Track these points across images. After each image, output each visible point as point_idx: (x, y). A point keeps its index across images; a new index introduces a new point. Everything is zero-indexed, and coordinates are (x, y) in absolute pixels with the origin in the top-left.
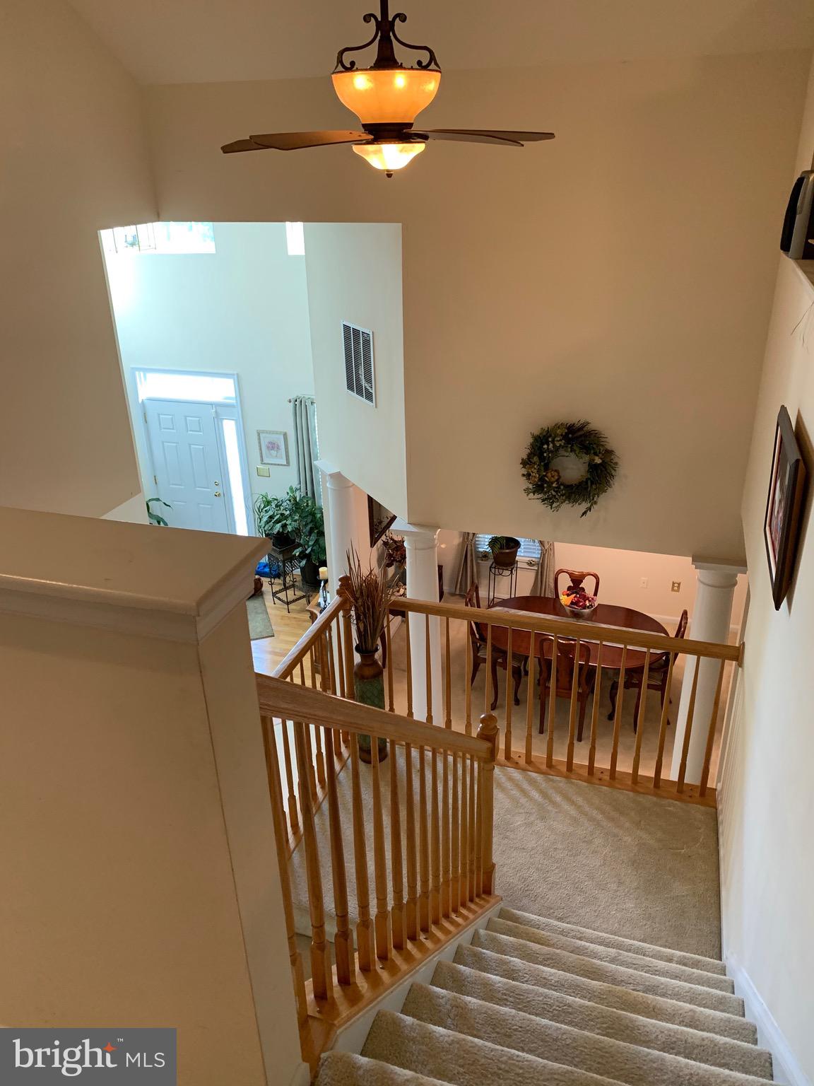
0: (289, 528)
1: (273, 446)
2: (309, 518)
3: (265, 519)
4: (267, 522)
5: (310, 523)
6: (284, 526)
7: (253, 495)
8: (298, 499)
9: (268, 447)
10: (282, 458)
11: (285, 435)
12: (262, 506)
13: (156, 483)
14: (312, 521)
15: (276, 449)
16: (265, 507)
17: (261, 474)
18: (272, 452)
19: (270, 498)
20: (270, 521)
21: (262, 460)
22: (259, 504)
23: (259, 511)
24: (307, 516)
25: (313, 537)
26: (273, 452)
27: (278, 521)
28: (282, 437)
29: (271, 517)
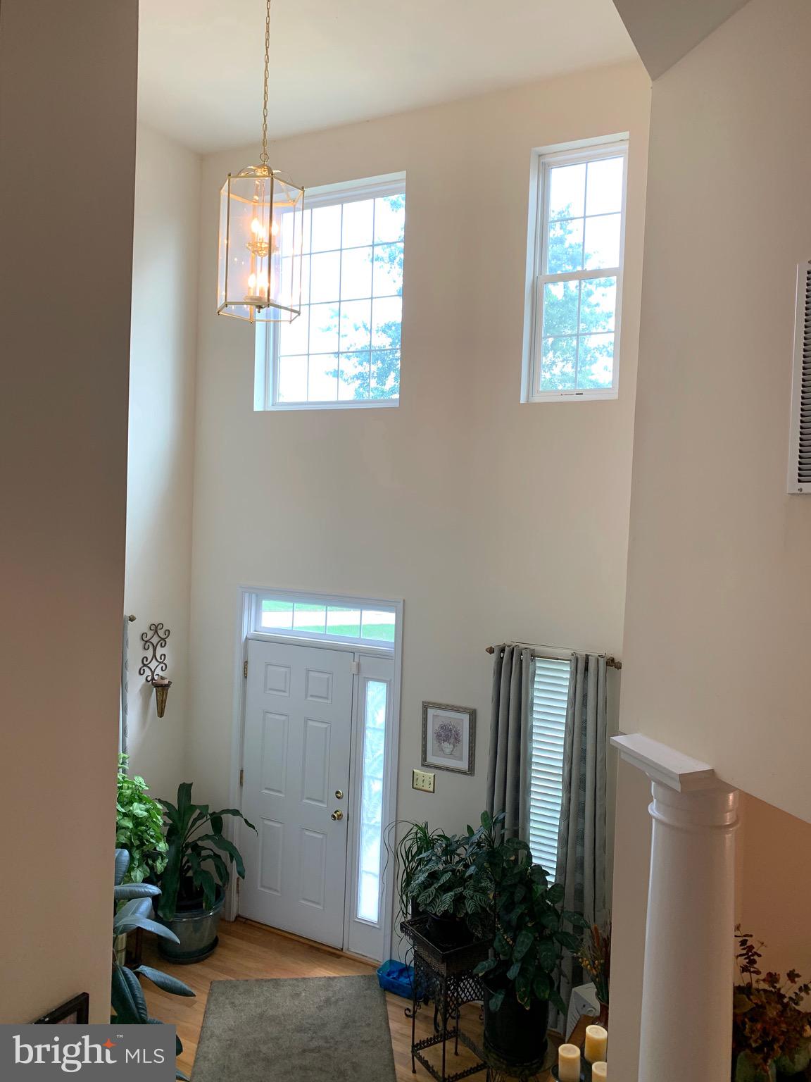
0: (470, 907)
1: (447, 734)
2: (519, 893)
3: (421, 878)
4: (425, 886)
5: (521, 903)
6: (459, 900)
7: (399, 825)
8: (496, 845)
9: (438, 736)
10: (461, 759)
11: (473, 715)
12: (415, 850)
13: (241, 783)
14: (524, 900)
15: (452, 740)
16: (419, 852)
17: (420, 784)
18: (446, 744)
19: (433, 832)
20: (431, 885)
21: (424, 758)
22: (408, 844)
23: (407, 857)
24: (515, 885)
25: (525, 941)
26: (447, 747)
27: (445, 888)
28: (466, 718)
29: (434, 876)
